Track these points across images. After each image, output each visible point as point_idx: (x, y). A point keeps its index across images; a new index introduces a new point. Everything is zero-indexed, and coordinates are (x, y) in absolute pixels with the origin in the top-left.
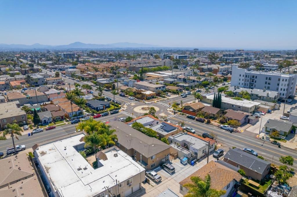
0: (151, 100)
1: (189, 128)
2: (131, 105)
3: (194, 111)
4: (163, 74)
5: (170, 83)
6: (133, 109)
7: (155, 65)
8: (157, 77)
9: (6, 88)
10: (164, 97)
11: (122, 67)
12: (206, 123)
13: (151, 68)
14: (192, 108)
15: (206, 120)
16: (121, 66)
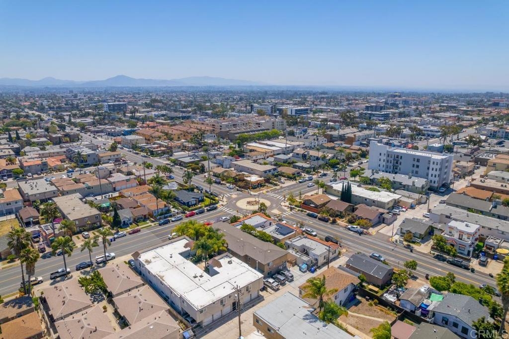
0: (258, 189)
1: (309, 230)
2: (232, 198)
3: (316, 206)
4: (273, 146)
5: (284, 163)
6: (236, 203)
7: (259, 128)
8: (264, 151)
9: (42, 170)
10: (276, 185)
11: (207, 131)
12: (331, 223)
13: (254, 133)
14: (313, 203)
15: (331, 219)
16: (206, 129)
